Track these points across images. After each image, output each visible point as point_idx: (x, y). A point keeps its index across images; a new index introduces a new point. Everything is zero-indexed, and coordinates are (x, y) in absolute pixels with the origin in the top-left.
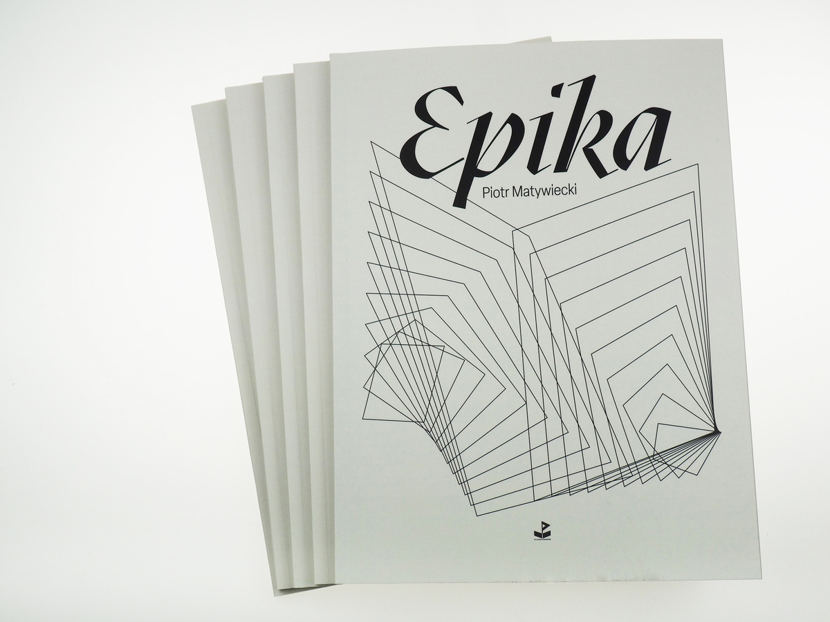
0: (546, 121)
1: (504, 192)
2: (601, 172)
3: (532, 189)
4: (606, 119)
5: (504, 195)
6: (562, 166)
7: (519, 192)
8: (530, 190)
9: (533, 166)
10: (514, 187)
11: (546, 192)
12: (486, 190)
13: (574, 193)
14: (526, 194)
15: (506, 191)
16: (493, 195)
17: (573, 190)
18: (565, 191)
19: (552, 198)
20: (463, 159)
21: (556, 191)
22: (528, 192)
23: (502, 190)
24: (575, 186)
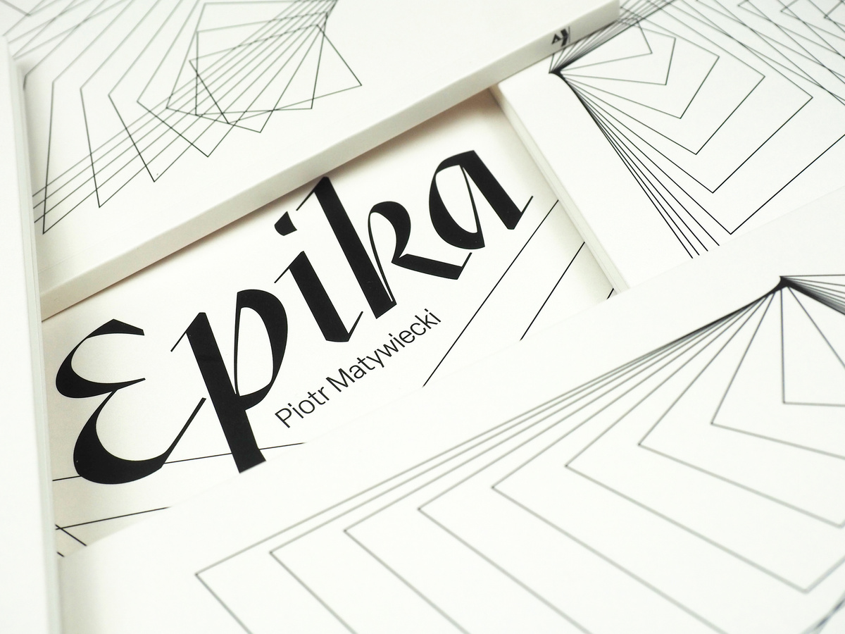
0: (302, 270)
1: (319, 396)
2: (451, 272)
3: (361, 361)
4: (396, 214)
5: (321, 399)
6: (380, 300)
7: (343, 379)
8: (361, 365)
9: (334, 329)
10: (328, 379)
11: (389, 350)
12: (284, 414)
13: (436, 321)
14: (360, 373)
15: (320, 392)
16: (301, 412)
17: (431, 319)
18: (419, 329)
19: (405, 352)
20: (203, 400)
21: (404, 338)
22: (360, 369)
23: (312, 396)
24: (427, 314)
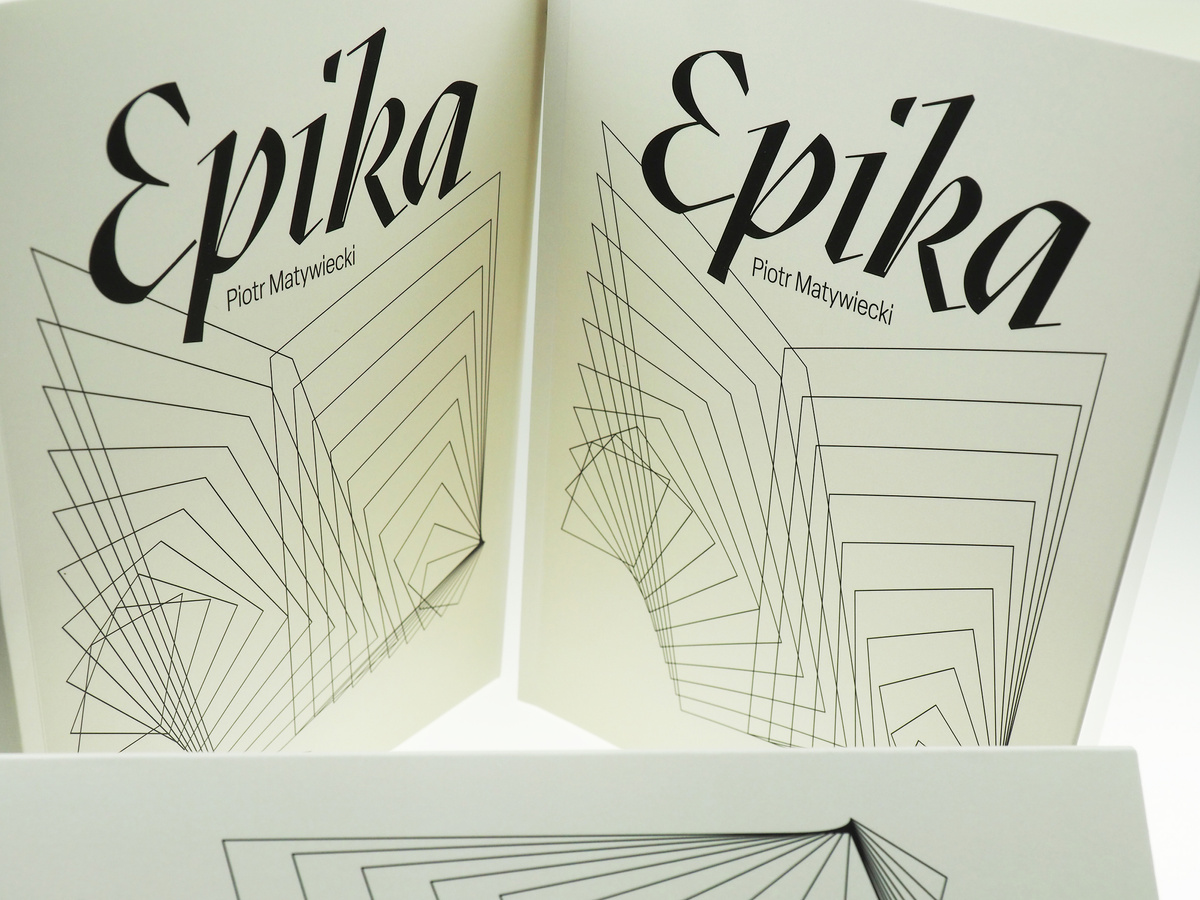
0: (872, 165)
1: (784, 276)
2: (938, 302)
3: (825, 287)
4: (971, 196)
5: (783, 282)
6: (879, 264)
7: (806, 285)
8: (822, 289)
9: (835, 247)
10: (799, 274)
11: (845, 301)
12: (758, 264)
13: (887, 322)
14: (816, 294)
15: (787, 275)
16: (766, 276)
17: (887, 315)
18: (875, 312)
19: (850, 315)
20: (732, 196)
21: (860, 306)
22: (819, 291)
23: (781, 272)
24: (890, 309)
